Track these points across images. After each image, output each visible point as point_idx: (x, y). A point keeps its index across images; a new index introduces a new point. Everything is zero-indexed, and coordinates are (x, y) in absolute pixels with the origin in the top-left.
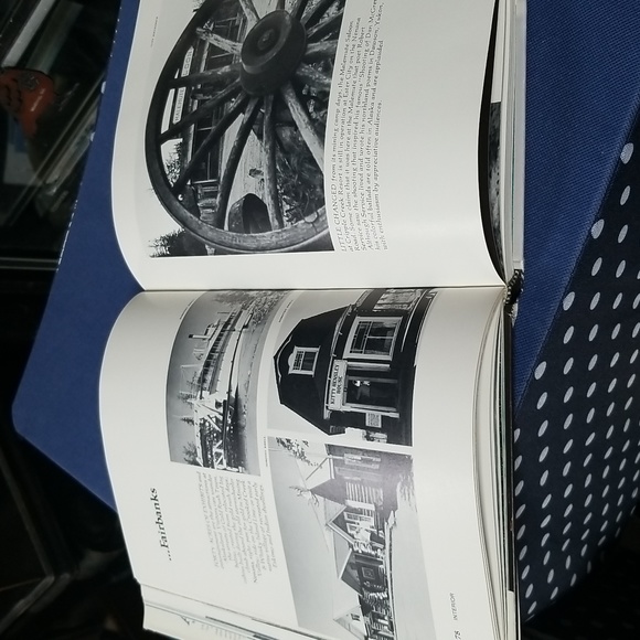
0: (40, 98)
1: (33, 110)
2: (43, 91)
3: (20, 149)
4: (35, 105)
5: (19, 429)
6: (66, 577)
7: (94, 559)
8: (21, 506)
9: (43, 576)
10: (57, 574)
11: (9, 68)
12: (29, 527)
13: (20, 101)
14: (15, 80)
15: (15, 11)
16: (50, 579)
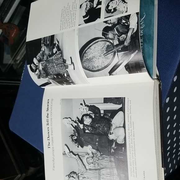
0: (15, 32)
1: (12, 36)
2: (15, 30)
3: (8, 54)
4: (13, 34)
5: (11, 129)
6: (24, 175)
7: (32, 170)
8: (10, 154)
9: (17, 175)
10: (22, 174)
11: (5, 23)
12: (13, 161)
13: (9, 33)
14: (7, 27)
15: (7, 7)
16: (19, 176)
